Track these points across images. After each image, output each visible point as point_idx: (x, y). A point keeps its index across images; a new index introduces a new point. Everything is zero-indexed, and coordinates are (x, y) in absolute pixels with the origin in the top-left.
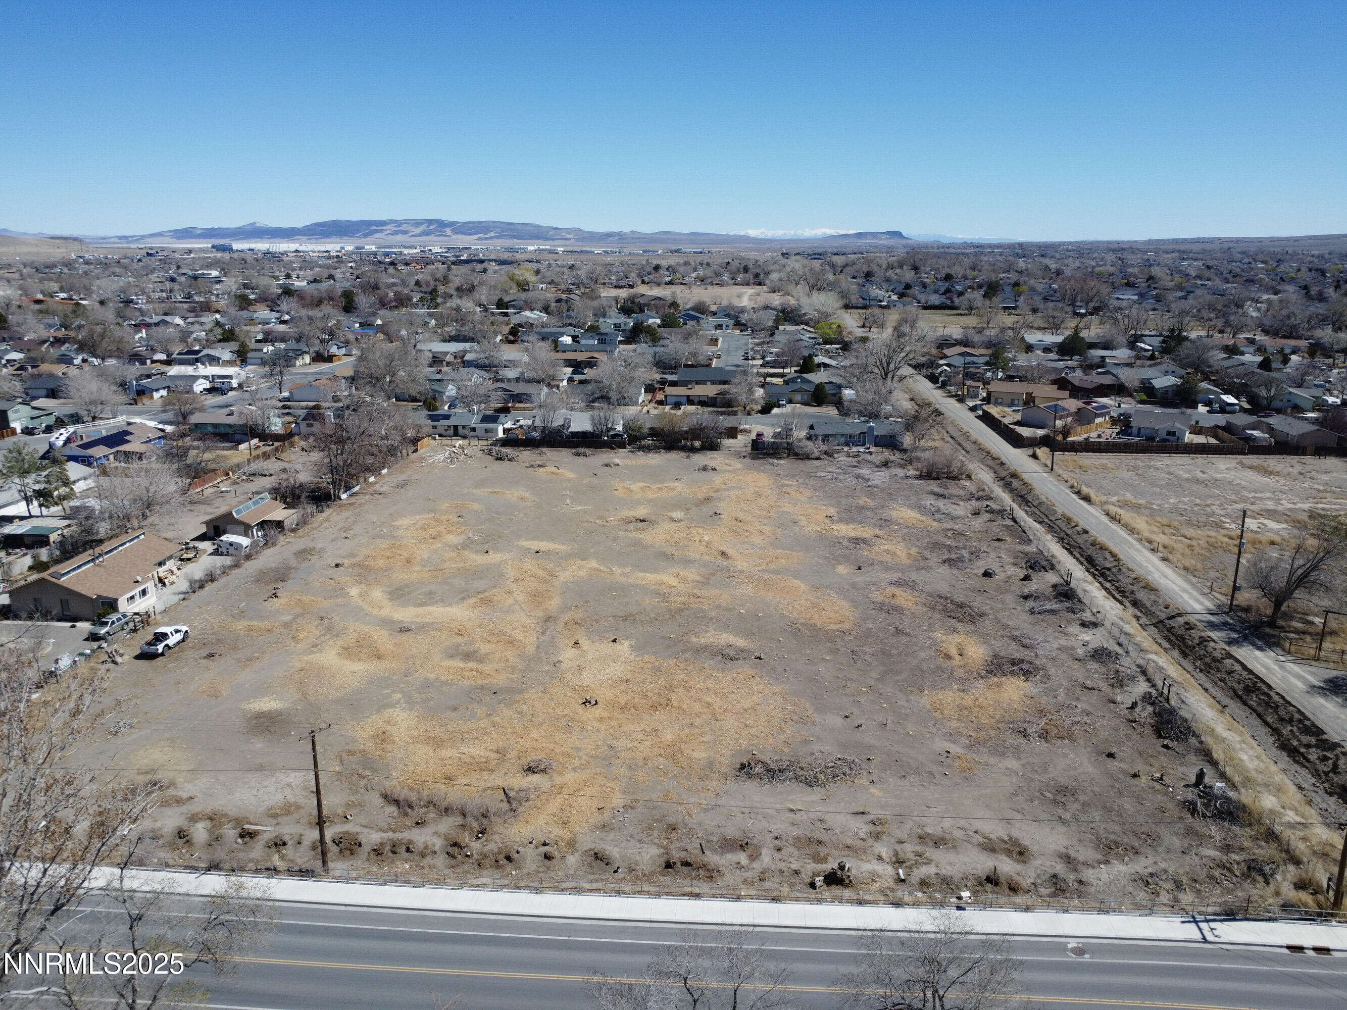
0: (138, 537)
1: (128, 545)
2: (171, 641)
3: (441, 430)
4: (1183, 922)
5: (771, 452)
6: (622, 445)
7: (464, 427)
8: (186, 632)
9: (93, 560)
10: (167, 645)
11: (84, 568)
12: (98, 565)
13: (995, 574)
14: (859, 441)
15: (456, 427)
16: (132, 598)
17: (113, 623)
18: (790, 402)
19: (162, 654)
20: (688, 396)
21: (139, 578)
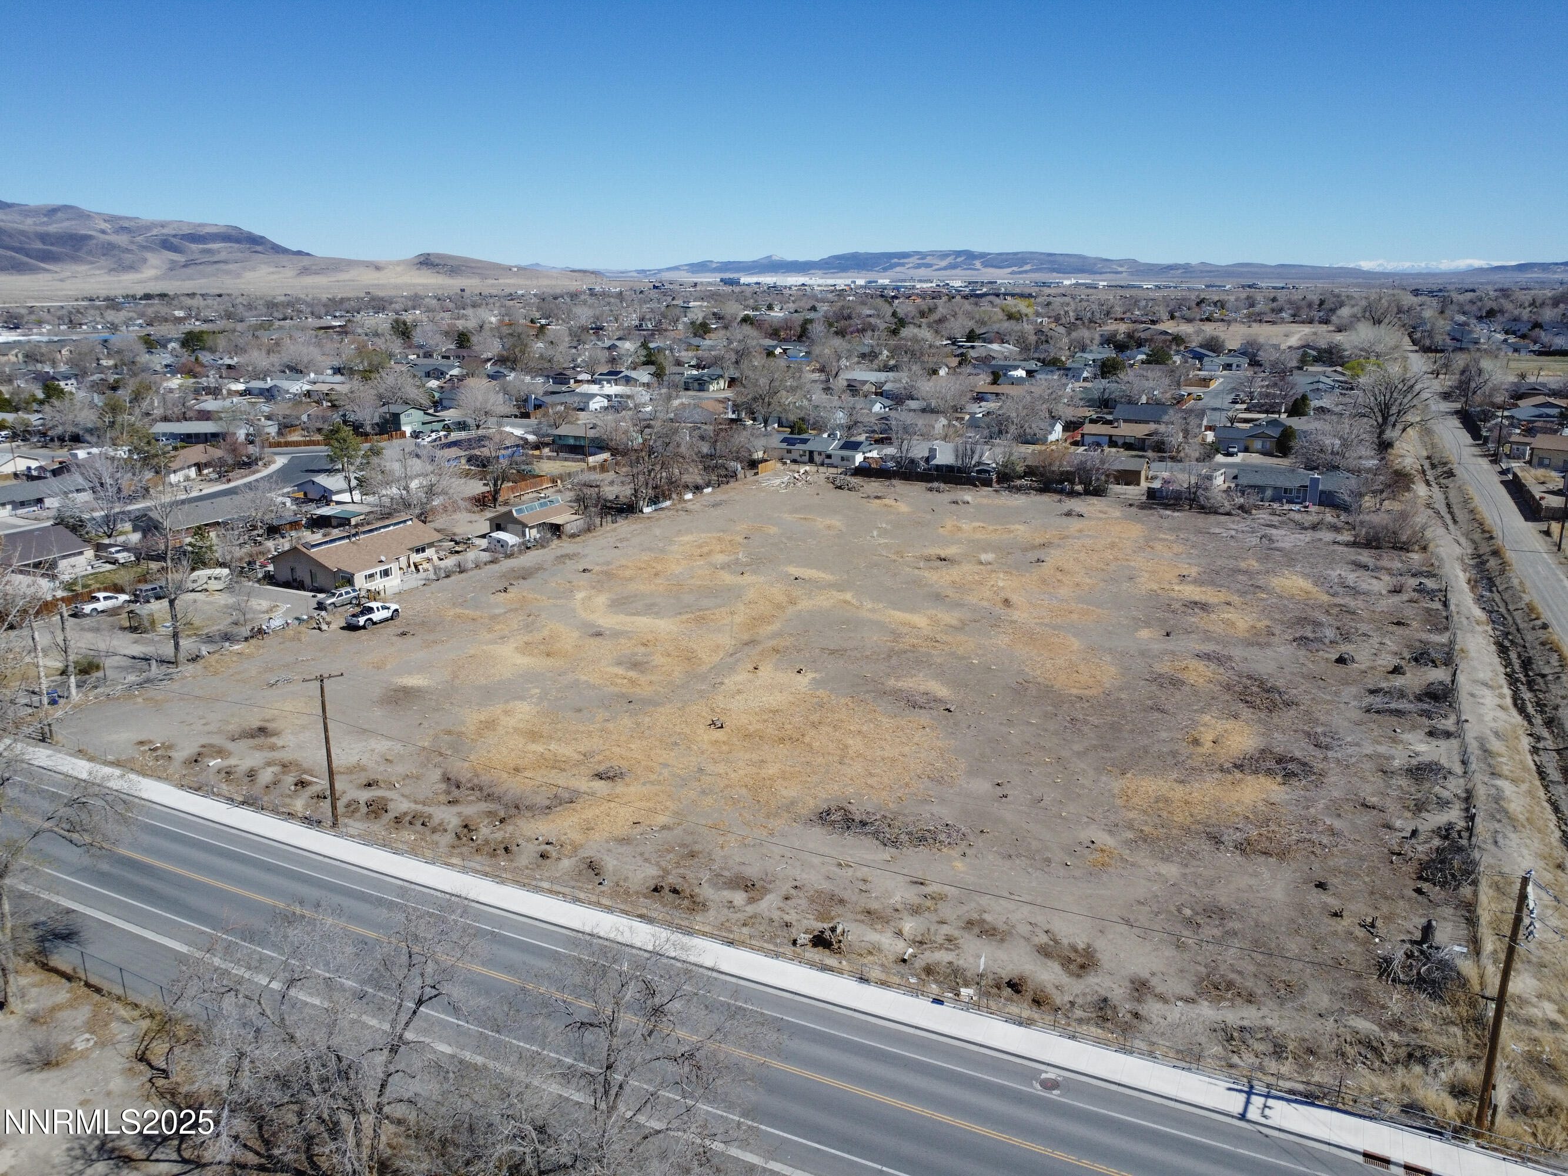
0: (405, 521)
1: (392, 528)
2: (376, 616)
3: (795, 455)
4: (1230, 1089)
5: (1172, 502)
6: (987, 483)
7: (820, 454)
8: (396, 610)
9: (348, 537)
10: (370, 619)
11: (338, 543)
12: (354, 543)
13: (1353, 661)
14: (1298, 497)
15: (811, 453)
16: (371, 576)
17: (341, 595)
18: (1246, 450)
19: (364, 627)
20: (1111, 436)
21: (383, 558)
